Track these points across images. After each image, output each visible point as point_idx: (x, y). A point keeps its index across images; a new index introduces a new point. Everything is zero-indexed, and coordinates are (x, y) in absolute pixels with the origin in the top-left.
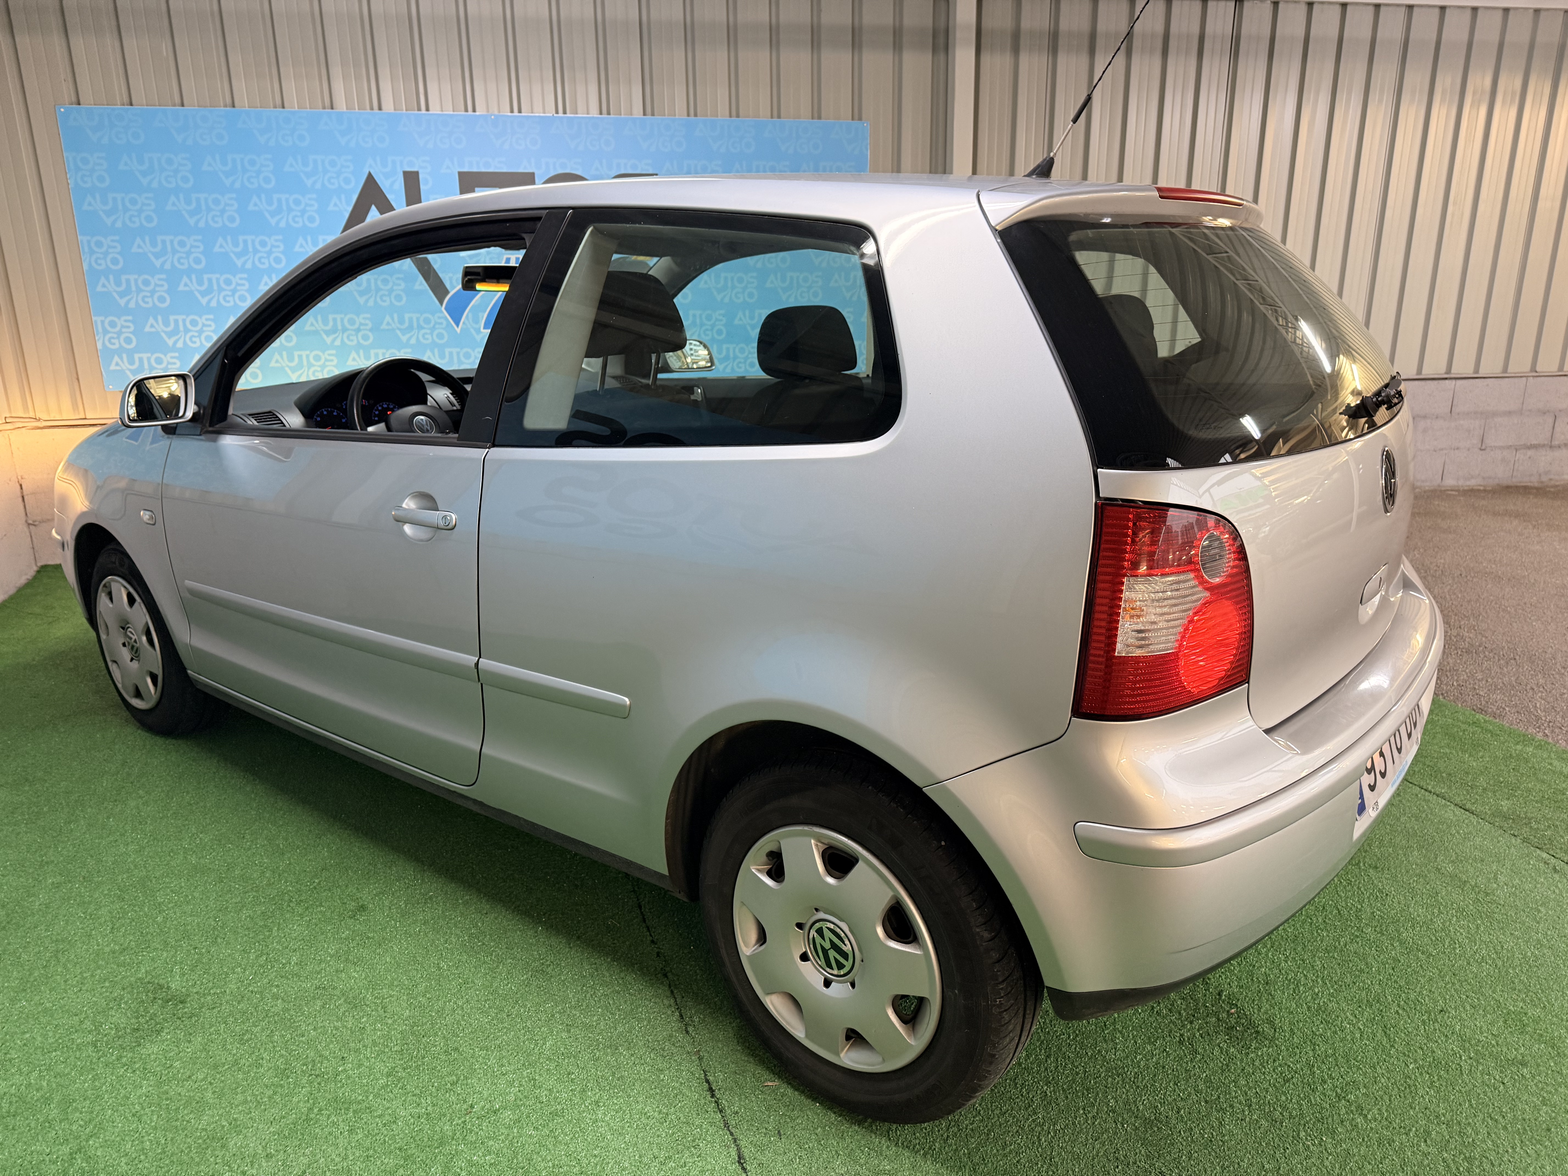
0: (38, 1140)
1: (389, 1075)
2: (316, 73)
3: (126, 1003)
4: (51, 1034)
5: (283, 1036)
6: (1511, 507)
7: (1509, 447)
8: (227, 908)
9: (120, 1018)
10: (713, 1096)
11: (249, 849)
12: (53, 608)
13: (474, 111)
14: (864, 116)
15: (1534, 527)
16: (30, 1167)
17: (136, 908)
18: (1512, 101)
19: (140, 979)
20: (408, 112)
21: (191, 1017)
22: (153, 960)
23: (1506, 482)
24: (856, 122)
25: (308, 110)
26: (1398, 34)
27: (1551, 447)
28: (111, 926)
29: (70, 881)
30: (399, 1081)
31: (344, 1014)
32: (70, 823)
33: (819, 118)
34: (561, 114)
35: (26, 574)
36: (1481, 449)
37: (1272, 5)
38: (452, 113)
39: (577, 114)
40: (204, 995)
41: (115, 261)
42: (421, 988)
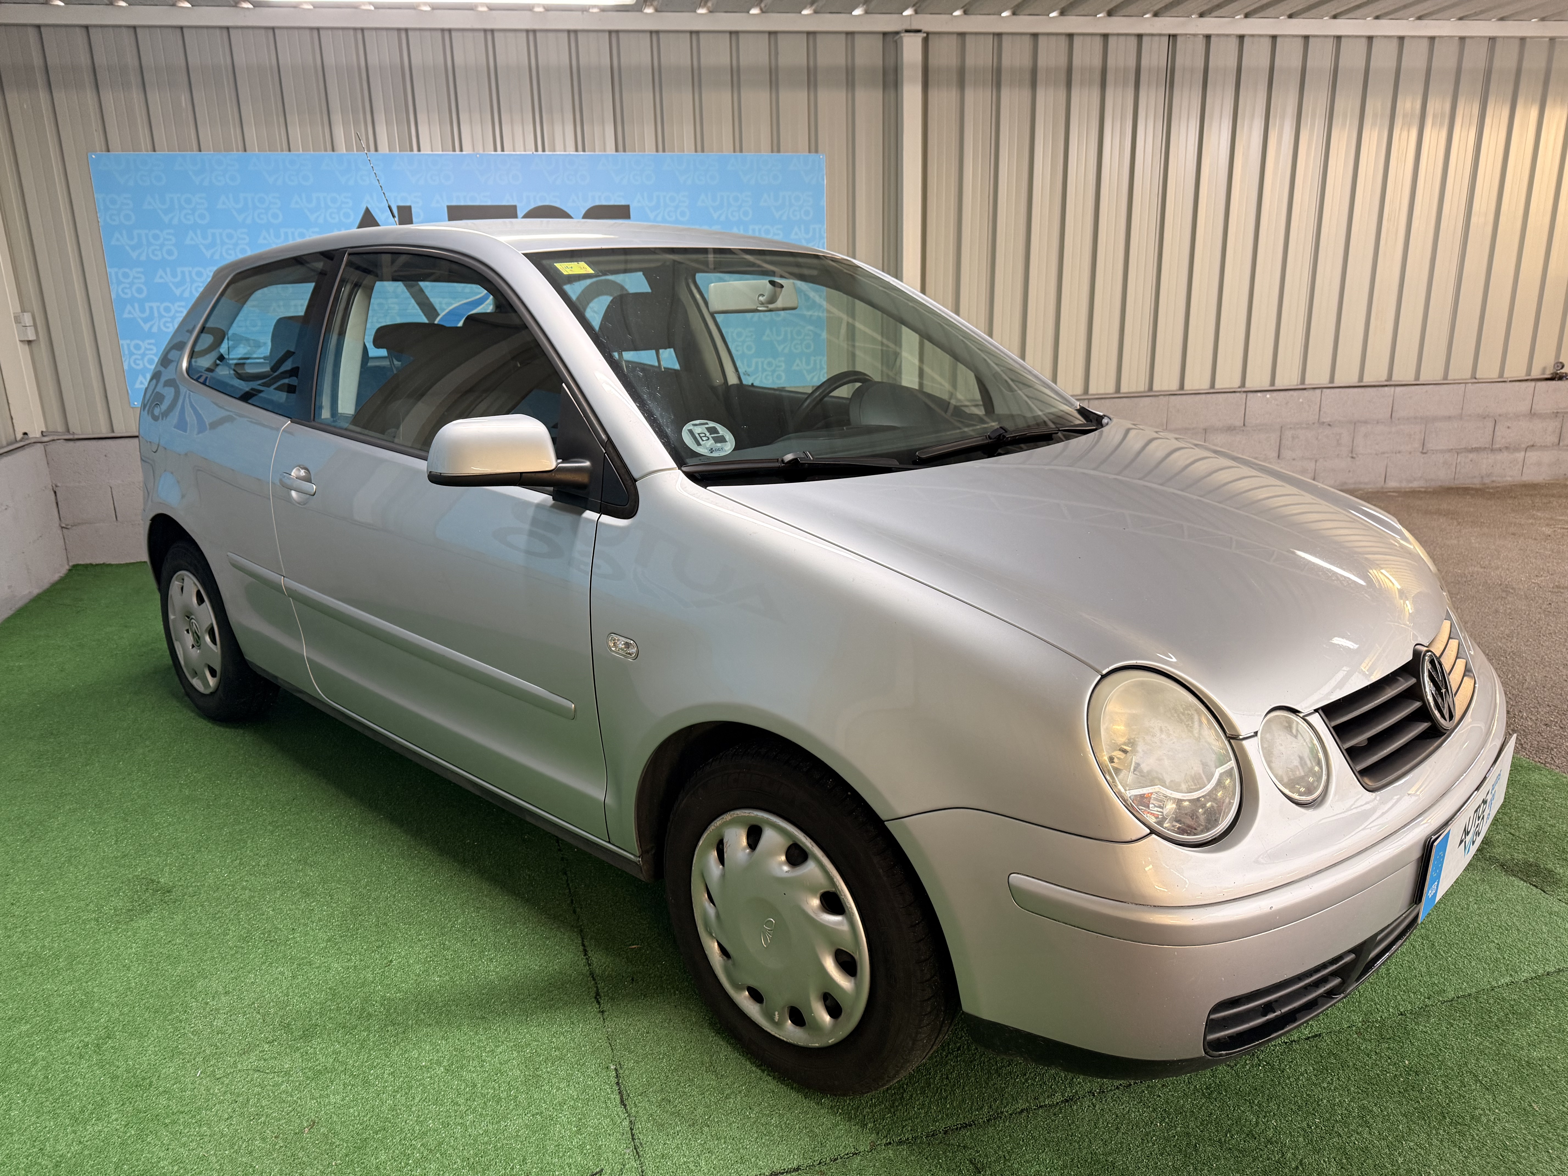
0: (48, 982)
1: (329, 940)
2: (319, 120)
3: (124, 892)
4: (62, 913)
5: (247, 915)
6: (1444, 506)
7: (1450, 450)
8: (211, 827)
9: (118, 903)
10: (585, 955)
11: (235, 784)
12: (81, 600)
13: (461, 150)
14: (820, 149)
15: (1459, 524)
16: (42, 998)
17: (137, 827)
18: (1441, 125)
19: (136, 876)
20: (402, 153)
21: (175, 902)
22: (148, 863)
23: (1447, 484)
24: (813, 155)
25: (312, 152)
26: (1327, 63)
27: (1492, 450)
28: (115, 839)
29: (83, 808)
30: (335, 945)
31: (297, 900)
32: (86, 766)
33: (779, 151)
34: (540, 152)
35: (59, 572)
36: (1422, 453)
37: (1205, 39)
38: (441, 153)
39: (554, 151)
40: (187, 887)
41: (140, 291)
42: (363, 882)
